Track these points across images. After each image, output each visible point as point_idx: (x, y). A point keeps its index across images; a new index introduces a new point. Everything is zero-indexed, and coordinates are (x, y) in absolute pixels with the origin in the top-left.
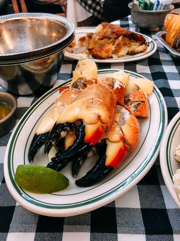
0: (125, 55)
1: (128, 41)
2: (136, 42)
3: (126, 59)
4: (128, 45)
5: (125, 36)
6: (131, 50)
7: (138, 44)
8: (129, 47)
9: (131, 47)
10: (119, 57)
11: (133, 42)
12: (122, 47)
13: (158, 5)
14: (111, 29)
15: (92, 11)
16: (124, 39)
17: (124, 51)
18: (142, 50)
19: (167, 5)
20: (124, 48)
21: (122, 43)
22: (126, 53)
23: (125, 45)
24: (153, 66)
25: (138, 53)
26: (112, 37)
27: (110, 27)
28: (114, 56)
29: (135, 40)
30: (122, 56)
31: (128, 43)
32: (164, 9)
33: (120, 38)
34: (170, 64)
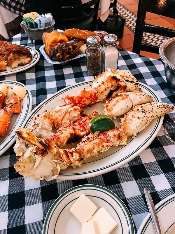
0: (17, 67)
1: (17, 56)
2: (24, 56)
3: (13, 71)
4: (18, 59)
5: (14, 52)
6: (20, 63)
7: (25, 57)
8: (19, 60)
9: (20, 60)
10: (12, 69)
11: (22, 56)
12: (13, 61)
13: (41, 23)
14: (5, 46)
15: (17, 12)
16: (14, 54)
17: (15, 64)
18: (27, 62)
19: (48, 23)
20: (15, 61)
21: (13, 58)
22: (18, 65)
23: (15, 59)
24: (38, 72)
25: (25, 64)
26: (5, 54)
27: (4, 45)
28: (8, 68)
29: (23, 55)
30: (14, 68)
31: (17, 57)
32: (46, 26)
33: (11, 54)
34: (51, 69)
